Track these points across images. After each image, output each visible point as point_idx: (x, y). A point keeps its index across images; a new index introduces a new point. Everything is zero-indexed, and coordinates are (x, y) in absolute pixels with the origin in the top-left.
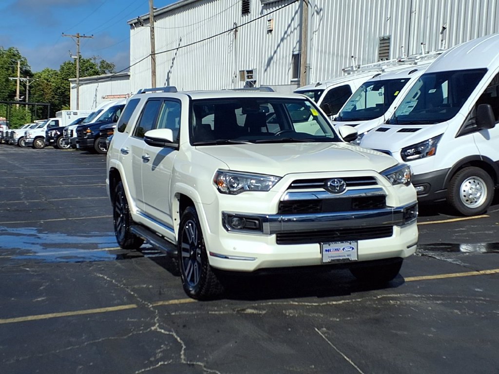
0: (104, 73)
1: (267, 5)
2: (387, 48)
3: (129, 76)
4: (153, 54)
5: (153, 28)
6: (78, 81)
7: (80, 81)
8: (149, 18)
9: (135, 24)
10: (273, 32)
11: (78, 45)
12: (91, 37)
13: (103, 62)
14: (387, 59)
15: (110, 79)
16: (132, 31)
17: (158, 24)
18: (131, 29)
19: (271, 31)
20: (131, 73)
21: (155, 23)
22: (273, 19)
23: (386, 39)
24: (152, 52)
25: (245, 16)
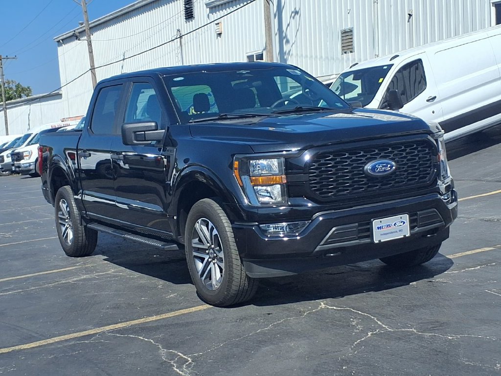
0: (20, 97)
1: (213, 8)
2: (350, 40)
3: (61, 94)
4: (93, 69)
5: (90, 41)
6: (4, 105)
7: (7, 105)
8: (85, 30)
9: (62, 40)
10: (222, 35)
11: (2, 68)
12: (14, 58)
13: (18, 86)
14: (351, 52)
15: (39, 100)
16: (60, 49)
17: (97, 36)
18: (59, 46)
19: (220, 34)
20: (63, 91)
21: (91, 36)
22: (221, 22)
23: (348, 32)
24: (91, 66)
25: (189, 22)
